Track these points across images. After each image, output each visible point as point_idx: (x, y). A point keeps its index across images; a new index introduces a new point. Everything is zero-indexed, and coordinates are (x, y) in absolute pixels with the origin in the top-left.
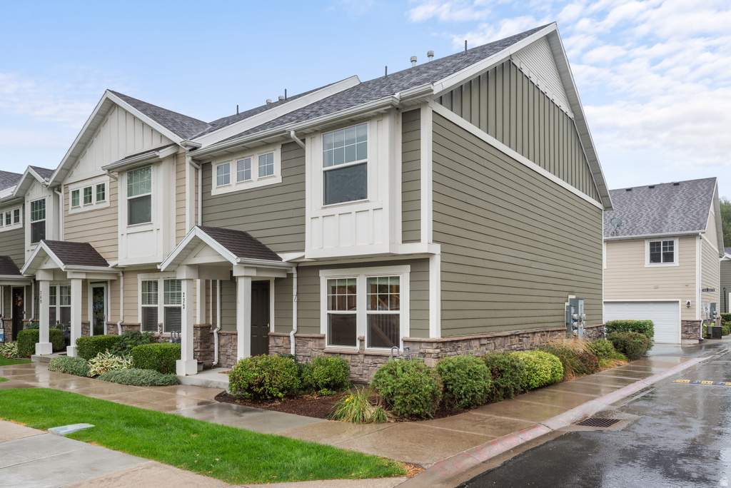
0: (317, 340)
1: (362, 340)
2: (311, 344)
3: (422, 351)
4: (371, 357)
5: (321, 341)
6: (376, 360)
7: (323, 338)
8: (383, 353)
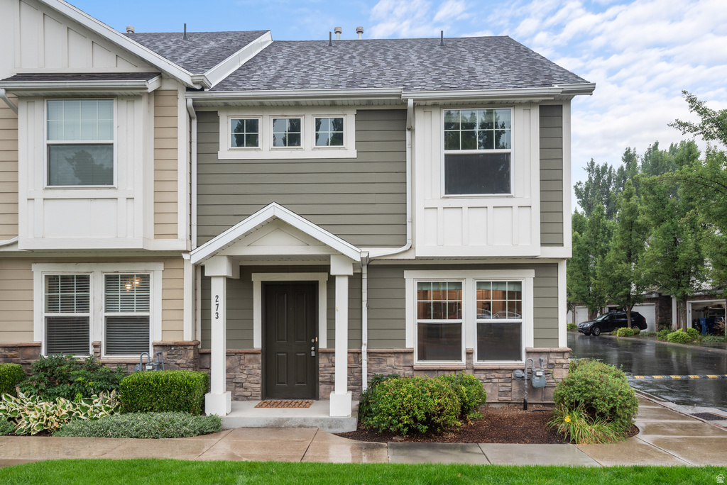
0: (402, 356)
1: (469, 354)
2: (392, 361)
3: (551, 361)
4: (483, 372)
5: (408, 357)
6: (489, 375)
7: (411, 353)
8: (502, 367)
